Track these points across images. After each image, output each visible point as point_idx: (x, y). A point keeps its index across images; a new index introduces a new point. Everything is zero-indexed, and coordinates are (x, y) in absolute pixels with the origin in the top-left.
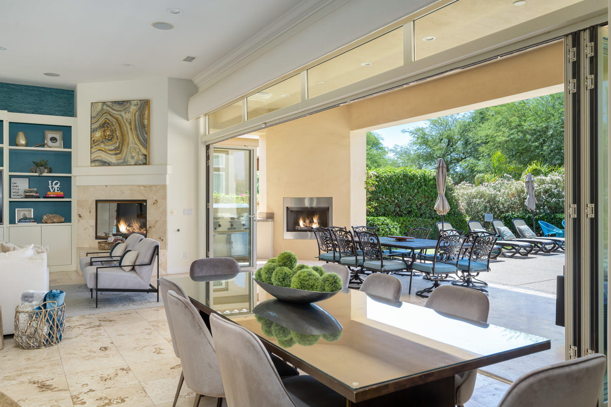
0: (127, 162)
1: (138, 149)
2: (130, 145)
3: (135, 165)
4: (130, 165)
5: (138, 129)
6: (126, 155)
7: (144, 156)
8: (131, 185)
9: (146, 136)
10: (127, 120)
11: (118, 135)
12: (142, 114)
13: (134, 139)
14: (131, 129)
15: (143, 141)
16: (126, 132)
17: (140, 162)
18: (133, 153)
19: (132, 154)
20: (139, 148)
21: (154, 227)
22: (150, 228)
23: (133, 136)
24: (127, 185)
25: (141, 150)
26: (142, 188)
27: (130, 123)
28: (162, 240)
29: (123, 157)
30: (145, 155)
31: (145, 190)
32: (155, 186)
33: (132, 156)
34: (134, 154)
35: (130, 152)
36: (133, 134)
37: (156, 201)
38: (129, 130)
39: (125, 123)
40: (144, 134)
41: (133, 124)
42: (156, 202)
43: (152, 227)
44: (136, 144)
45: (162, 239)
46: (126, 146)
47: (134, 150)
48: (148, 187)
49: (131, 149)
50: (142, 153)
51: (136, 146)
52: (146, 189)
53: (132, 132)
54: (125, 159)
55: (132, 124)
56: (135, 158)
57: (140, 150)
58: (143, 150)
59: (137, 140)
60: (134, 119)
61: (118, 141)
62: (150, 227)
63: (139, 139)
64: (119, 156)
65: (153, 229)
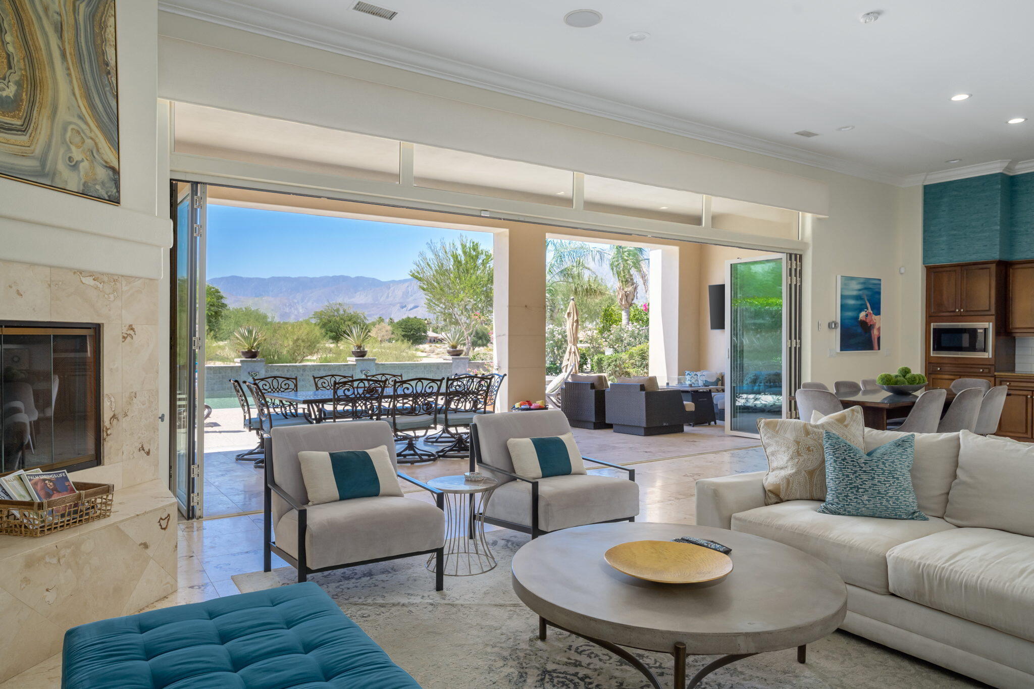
0: (54, 174)
1: (91, 138)
2: (63, 115)
3: (84, 194)
4: (64, 190)
5: (87, 66)
6: (48, 145)
7: (111, 173)
8: (51, 267)
9: (114, 104)
10: (46, 9)
11: (11, 48)
12: (97, 18)
13: (74, 94)
14: (63, 55)
15: (106, 119)
16: (44, 52)
17: (98, 187)
18: (73, 148)
19: (69, 149)
20: (92, 135)
21: (126, 415)
22: (115, 421)
23: (71, 82)
24: (33, 265)
25: (100, 146)
26: (89, 281)
27: (59, 29)
28: (148, 453)
29: (38, 149)
30: (113, 169)
31: (96, 288)
32: (129, 278)
33: (70, 158)
34: (77, 155)
35: (64, 142)
36: (69, 75)
37: (131, 328)
38: (56, 54)
39: (39, 19)
40: (108, 93)
41: (68, 35)
42: (131, 332)
43: (120, 417)
44: (81, 117)
45: (146, 450)
46: (46, 112)
47: (77, 139)
48: (106, 279)
49: (65, 130)
50: (105, 157)
51: (84, 126)
52: (101, 286)
53: (68, 69)
54: (43, 160)
55: (66, 35)
56: (82, 165)
57: (96, 144)
58: (107, 150)
59: (86, 104)
60: (72, 21)
61: (15, 77)
62: (114, 417)
63: (92, 106)
64: (23, 139)
65: (124, 423)
